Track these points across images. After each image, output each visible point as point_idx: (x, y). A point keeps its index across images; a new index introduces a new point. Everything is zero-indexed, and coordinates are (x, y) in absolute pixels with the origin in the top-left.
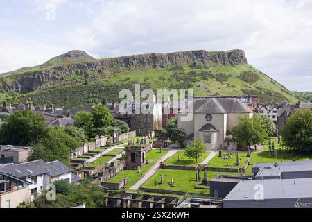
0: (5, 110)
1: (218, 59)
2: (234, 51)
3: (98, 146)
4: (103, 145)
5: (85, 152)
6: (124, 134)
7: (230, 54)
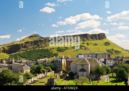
0: (2, 63)
1: (94, 37)
2: (101, 34)
3: (38, 78)
4: (40, 77)
5: (32, 81)
6: (50, 72)
7: (99, 35)
